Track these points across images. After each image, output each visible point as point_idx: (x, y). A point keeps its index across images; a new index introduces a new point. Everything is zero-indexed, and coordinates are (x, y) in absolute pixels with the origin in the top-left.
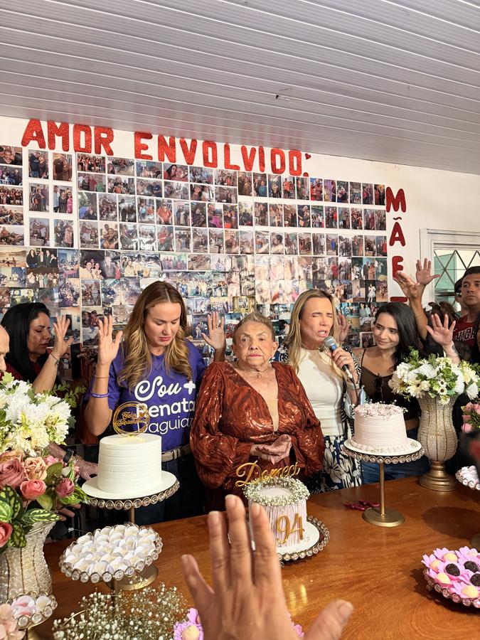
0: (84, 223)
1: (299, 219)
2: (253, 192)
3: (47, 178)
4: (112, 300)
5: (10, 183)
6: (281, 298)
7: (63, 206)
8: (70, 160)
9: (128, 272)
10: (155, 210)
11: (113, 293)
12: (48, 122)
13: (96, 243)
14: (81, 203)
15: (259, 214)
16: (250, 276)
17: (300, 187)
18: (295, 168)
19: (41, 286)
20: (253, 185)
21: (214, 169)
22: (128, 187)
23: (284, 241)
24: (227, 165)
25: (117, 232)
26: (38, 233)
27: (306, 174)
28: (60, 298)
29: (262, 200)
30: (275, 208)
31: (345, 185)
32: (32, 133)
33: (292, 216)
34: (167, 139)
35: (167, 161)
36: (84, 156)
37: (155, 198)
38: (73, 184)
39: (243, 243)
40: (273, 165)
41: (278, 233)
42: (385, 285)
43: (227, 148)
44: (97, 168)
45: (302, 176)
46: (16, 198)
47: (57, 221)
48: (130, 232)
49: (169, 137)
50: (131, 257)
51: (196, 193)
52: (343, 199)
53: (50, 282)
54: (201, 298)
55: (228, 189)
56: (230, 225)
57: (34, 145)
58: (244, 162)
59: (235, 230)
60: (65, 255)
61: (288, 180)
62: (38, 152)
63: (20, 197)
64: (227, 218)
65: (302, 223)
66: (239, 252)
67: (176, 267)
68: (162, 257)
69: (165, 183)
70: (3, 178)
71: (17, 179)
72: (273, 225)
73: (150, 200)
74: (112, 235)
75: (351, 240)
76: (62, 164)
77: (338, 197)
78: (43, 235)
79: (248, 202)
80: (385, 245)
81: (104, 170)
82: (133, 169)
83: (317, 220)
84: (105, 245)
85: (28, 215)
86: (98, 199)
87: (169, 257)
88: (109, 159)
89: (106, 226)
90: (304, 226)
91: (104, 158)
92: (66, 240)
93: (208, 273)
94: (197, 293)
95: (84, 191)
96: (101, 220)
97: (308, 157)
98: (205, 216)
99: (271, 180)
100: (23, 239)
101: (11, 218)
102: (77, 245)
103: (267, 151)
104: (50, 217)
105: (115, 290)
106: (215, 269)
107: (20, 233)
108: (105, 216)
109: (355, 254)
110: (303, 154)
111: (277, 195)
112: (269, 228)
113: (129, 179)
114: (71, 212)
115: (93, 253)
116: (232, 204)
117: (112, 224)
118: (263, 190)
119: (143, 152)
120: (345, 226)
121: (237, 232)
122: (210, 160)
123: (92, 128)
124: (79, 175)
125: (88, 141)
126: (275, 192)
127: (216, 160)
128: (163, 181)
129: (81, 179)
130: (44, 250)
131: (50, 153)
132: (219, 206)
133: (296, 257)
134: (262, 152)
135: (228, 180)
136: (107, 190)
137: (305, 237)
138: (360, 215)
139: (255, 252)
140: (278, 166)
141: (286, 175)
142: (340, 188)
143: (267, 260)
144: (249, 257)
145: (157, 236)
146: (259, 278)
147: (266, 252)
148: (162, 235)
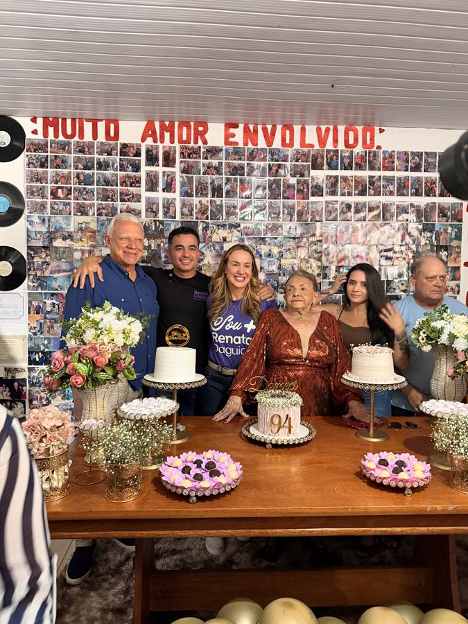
0: (184, 200)
1: (369, 188)
2: (325, 166)
3: (158, 166)
4: (202, 260)
5: (133, 171)
6: (347, 261)
7: (169, 187)
8: (175, 150)
9: (216, 238)
10: (238, 188)
11: (203, 254)
12: (160, 122)
13: (191, 215)
14: (182, 185)
15: (330, 186)
16: (318, 241)
17: (371, 159)
18: (368, 142)
19: (153, 248)
20: (325, 160)
21: (290, 149)
22: (218, 170)
23: (352, 209)
24: (303, 144)
25: (208, 206)
26: (151, 208)
27: (379, 147)
28: (165, 257)
29: (333, 173)
30: (345, 179)
31: (420, 155)
32: (149, 132)
33: (362, 186)
34: (251, 127)
35: (250, 145)
36: (185, 146)
37: (238, 177)
38: (177, 169)
39: (313, 212)
40: (346, 141)
41: (348, 202)
42: (458, 250)
43: (303, 130)
44: (195, 156)
45: (374, 149)
46: (136, 182)
47: (164, 199)
48: (218, 205)
49: (253, 125)
50: (218, 226)
51: (274, 171)
52: (417, 168)
53: (159, 245)
54: (272, 259)
55: (302, 165)
56: (302, 196)
57: (149, 141)
58: (319, 140)
59: (307, 201)
60: (170, 224)
61: (360, 154)
62: (152, 146)
63: (139, 182)
64: (299, 190)
65: (372, 192)
66: (310, 219)
67: (253, 234)
68: (242, 226)
69: (248, 164)
70: (128, 167)
71: (137, 168)
72: (343, 195)
73: (235, 178)
74: (203, 209)
75: (423, 206)
76: (169, 154)
77: (411, 167)
78: (154, 210)
79: (320, 176)
80: (460, 212)
81: (200, 157)
82: (223, 154)
83: (388, 189)
84: (199, 216)
85: (145, 195)
86: (194, 180)
87: (248, 225)
88: (204, 148)
89: (200, 202)
90: (374, 195)
91: (200, 147)
92: (170, 214)
93: (280, 238)
94: (270, 255)
95: (184, 175)
96: (196, 197)
97: (381, 131)
98: (280, 189)
99: (343, 154)
100: (140, 213)
101: (133, 197)
102: (178, 218)
103: (341, 129)
104: (160, 196)
105: (205, 252)
106: (286, 234)
107: (139, 209)
108: (199, 194)
109: (426, 220)
110: (377, 129)
111: (348, 167)
112: (339, 198)
113: (219, 163)
114: (175, 192)
115: (189, 223)
116: (305, 178)
117: (204, 200)
118: (335, 164)
119: (231, 140)
120: (417, 194)
121: (308, 203)
122: (288, 141)
123: (192, 124)
124: (181, 162)
125: (189, 134)
126: (346, 165)
127: (293, 141)
128: (245, 162)
129: (183, 165)
130: (155, 221)
131: (161, 146)
132: (293, 181)
133: (364, 223)
134: (336, 130)
135: (303, 158)
136: (202, 173)
137: (374, 206)
138: (435, 183)
139: (324, 220)
140: (351, 141)
141: (359, 149)
142: (413, 158)
143: (335, 227)
144: (318, 224)
145: (239, 208)
146: (326, 242)
147: (335, 219)
148: (243, 208)
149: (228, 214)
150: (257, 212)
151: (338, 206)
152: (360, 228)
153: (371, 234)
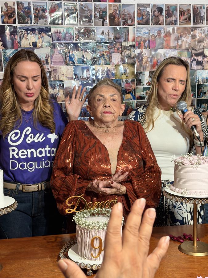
9: (25, 43)
16: (131, 46)
23: (164, 13)
25: (15, 9)
54: (86, 65)
59: (118, 3)
84: (5, 20)
89: (6, 4)
93: (93, 43)
117: (10, 2)
121: (120, 6)
133: (176, 27)
137: (185, 9)
143: (147, 31)
144: (131, 28)
145: (48, 11)
146: (139, 48)
147: (147, 23)
148: (52, 11)
149: (37, 17)
150: (68, 16)
151: (149, 9)
152: (171, 32)
153: (183, 39)
